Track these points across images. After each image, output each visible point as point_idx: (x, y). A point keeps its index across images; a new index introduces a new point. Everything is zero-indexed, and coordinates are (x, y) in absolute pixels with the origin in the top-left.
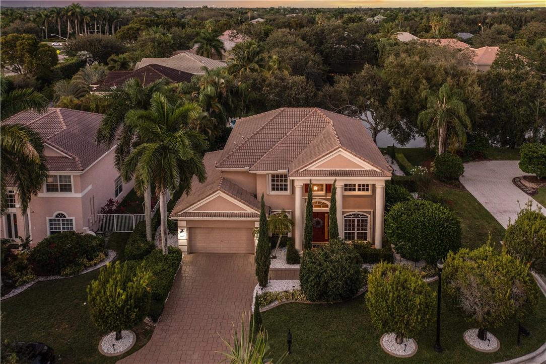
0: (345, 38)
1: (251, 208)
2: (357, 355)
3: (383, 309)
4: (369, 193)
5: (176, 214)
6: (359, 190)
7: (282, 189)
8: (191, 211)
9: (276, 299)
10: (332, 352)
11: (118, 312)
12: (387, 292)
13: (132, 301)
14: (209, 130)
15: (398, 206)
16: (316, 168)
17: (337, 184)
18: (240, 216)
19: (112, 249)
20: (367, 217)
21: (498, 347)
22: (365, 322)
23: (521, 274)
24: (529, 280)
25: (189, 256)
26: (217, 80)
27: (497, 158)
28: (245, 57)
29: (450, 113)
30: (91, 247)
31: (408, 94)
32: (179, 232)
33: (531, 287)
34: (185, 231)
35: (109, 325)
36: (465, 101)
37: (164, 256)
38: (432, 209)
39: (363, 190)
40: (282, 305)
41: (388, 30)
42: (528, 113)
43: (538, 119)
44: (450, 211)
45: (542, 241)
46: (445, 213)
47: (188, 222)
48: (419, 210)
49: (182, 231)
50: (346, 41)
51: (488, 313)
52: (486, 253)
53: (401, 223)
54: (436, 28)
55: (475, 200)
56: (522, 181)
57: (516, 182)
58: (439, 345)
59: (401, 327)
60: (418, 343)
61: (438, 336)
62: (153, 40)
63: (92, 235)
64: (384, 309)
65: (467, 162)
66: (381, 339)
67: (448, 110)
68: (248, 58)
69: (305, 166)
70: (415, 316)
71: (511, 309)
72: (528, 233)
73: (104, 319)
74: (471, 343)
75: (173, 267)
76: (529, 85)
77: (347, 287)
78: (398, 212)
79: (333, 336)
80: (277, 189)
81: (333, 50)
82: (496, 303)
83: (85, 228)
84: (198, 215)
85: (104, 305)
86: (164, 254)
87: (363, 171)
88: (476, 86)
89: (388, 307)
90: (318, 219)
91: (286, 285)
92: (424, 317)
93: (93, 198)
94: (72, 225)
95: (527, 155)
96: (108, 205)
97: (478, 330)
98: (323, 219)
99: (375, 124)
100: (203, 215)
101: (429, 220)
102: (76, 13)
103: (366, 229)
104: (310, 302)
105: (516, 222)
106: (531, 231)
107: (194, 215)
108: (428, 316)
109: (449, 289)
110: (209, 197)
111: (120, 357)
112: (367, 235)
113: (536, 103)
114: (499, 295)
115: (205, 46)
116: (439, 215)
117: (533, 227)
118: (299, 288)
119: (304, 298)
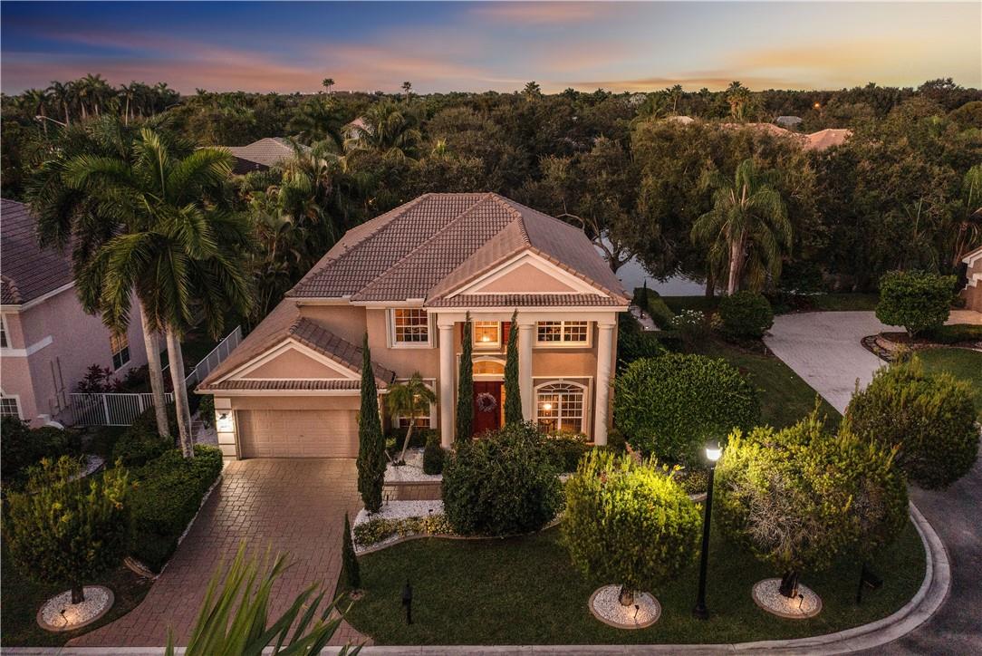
0: (572, 124)
1: (353, 370)
2: (541, 626)
3: (591, 536)
4: (586, 344)
5: (208, 385)
6: (567, 338)
7: (416, 339)
8: (238, 378)
9: (395, 531)
10: (493, 621)
11: (58, 547)
12: (601, 504)
13: (88, 527)
14: (297, 254)
15: (638, 365)
16: (479, 291)
17: (519, 320)
18: (333, 386)
19: (97, 454)
20: (582, 391)
21: (817, 610)
22: (564, 569)
23: (877, 469)
24: (892, 480)
25: (240, 463)
26: (313, 162)
27: (836, 307)
28: (379, 137)
29: (755, 216)
30: (50, 447)
31: (676, 188)
32: (217, 419)
33: (896, 492)
34: (230, 416)
35: (43, 573)
36: (785, 196)
37: (186, 460)
38: (707, 368)
39: (575, 338)
40: (406, 542)
41: (652, 108)
42: (900, 222)
43: (918, 233)
44: (741, 373)
45: (920, 417)
46: (731, 375)
47: (234, 399)
48: (680, 369)
49: (224, 416)
50: (575, 130)
51: (805, 543)
52: (807, 434)
53: (643, 395)
54: (738, 108)
55: (790, 371)
56: (878, 342)
57: (867, 343)
58: (702, 607)
59: (627, 569)
60: (661, 601)
61: (702, 592)
62: (217, 119)
63: (56, 429)
64: (594, 537)
65: (780, 313)
66: (591, 599)
67: (751, 209)
68: (385, 137)
69: (458, 287)
70: (655, 548)
71: (851, 534)
72: (894, 404)
73: (33, 563)
74: (766, 603)
75: (199, 477)
76: (906, 170)
77: (531, 506)
78: (639, 374)
79: (500, 594)
80: (408, 339)
81: (552, 145)
82: (822, 524)
83: (42, 416)
84: (252, 386)
85: (30, 536)
86: (185, 456)
87: (574, 296)
88: (806, 169)
89: (602, 531)
90: (488, 394)
91: (418, 509)
92: (674, 551)
93: (58, 361)
94: (15, 409)
95: (893, 292)
96: (90, 377)
97: (780, 580)
98: (497, 394)
99: (615, 250)
100: (261, 386)
101: (698, 387)
102: (94, 92)
103: (579, 413)
104: (459, 537)
105: (870, 387)
106: (899, 401)
107: (244, 385)
108: (681, 548)
109: (729, 500)
110: (271, 351)
111: (77, 632)
112: (580, 424)
113: (916, 205)
114: (829, 508)
115: (313, 130)
116: (719, 377)
117: (905, 391)
118: (442, 512)
119: (448, 529)
